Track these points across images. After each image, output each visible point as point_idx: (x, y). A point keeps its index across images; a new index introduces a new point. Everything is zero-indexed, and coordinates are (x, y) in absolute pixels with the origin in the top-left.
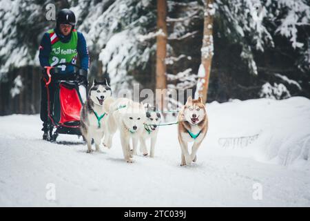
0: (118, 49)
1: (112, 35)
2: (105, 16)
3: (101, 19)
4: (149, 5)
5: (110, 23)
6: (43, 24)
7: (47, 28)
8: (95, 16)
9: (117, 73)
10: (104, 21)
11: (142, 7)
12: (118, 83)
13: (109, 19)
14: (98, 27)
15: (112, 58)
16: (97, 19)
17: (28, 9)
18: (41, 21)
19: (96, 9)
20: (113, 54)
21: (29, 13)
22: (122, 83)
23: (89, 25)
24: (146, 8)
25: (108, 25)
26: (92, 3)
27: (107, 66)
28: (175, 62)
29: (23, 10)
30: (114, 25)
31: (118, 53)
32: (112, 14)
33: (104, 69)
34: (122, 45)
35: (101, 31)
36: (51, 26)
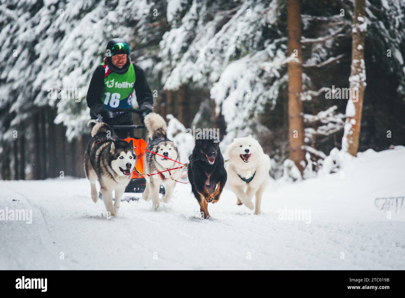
0: (235, 82)
1: (228, 64)
2: (218, 39)
3: (212, 44)
4: (277, 21)
5: (225, 48)
7: (141, 58)
8: (204, 40)
9: (236, 116)
10: (217, 45)
11: (267, 24)
12: (237, 128)
13: (223, 43)
14: (209, 54)
15: (228, 94)
16: (207, 43)
18: (134, 50)
19: (206, 30)
20: (229, 89)
22: (243, 128)
23: (198, 52)
24: (273, 25)
25: (222, 51)
26: (200, 22)
27: (221, 105)
28: (313, 97)
30: (230, 51)
31: (235, 88)
32: (226, 36)
33: (217, 110)
34: (242, 77)
35: (214, 59)
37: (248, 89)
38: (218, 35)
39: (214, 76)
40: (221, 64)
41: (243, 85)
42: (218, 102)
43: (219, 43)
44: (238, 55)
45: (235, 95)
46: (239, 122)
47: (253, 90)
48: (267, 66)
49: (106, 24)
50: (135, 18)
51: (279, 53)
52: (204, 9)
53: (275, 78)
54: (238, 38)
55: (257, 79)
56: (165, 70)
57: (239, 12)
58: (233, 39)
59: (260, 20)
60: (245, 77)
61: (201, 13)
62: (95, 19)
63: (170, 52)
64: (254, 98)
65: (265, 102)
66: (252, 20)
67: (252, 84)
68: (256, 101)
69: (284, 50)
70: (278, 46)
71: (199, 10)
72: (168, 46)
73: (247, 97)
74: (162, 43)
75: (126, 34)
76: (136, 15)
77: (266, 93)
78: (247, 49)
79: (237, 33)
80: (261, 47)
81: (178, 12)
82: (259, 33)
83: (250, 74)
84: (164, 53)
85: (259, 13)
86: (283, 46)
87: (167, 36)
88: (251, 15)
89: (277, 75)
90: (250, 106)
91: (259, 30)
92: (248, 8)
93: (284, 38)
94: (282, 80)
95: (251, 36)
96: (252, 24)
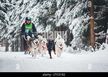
1: (74, 19)
2: (71, 12)
3: (69, 14)
6: (48, 16)
7: (50, 18)
8: (67, 13)
11: (84, 8)
12: (76, 37)
13: (72, 13)
14: (68, 17)
15: (74, 28)
17: (42, 11)
18: (47, 16)
19: (67, 10)
20: (74, 26)
21: (43, 13)
23: (65, 16)
24: (86, 8)
25: (72, 16)
26: (66, 8)
28: (97, 28)
29: (41, 12)
30: (74, 16)
31: (76, 26)
32: (73, 11)
33: (71, 32)
34: (77, 23)
35: (70, 18)
36: (51, 17)
37: (79, 26)
38: (71, 11)
39: (70, 23)
40: (72, 19)
41: (78, 25)
42: (71, 30)
43: (71, 14)
44: (76, 17)
45: (76, 28)
46: (77, 35)
47: (80, 27)
48: (85, 20)
49: (40, 9)
50: (48, 7)
51: (88, 16)
52: (67, 4)
53: (87, 23)
54: (76, 12)
55: (82, 23)
56: (56, 21)
57: (77, 5)
58: (75, 12)
59: (82, 7)
60: (78, 23)
61: (66, 5)
62: (37, 7)
63: (57, 16)
64: (81, 29)
65: (84, 30)
66: (80, 7)
67: (80, 25)
68: (81, 30)
69: (89, 15)
70: (88, 14)
71: (65, 4)
72: (57, 14)
73: (79, 29)
74: (55, 14)
75: (45, 11)
76: (48, 6)
77: (84, 27)
78: (79, 15)
79: (76, 11)
80: (83, 14)
81: (60, 5)
82: (82, 11)
83: (80, 22)
84: (56, 17)
85: (82, 5)
86: (89, 14)
87: (57, 12)
88: (80, 6)
89: (87, 22)
90: (80, 31)
91: (82, 10)
92: (79, 4)
93: (89, 12)
94: (89, 24)
95: (80, 11)
96: (80, 8)
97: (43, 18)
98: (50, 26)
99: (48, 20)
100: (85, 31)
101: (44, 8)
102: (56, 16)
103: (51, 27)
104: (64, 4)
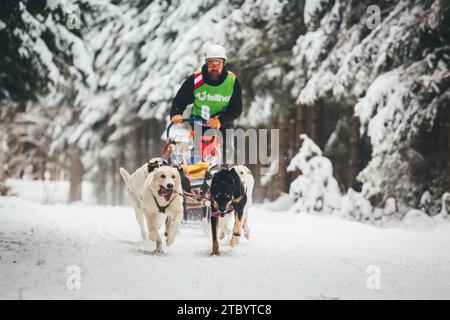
37: (400, 105)
38: (365, 41)
39: (357, 90)
40: (369, 75)
41: (395, 101)
42: (363, 120)
43: (367, 50)
44: (388, 65)
45: (384, 113)
46: (387, 146)
47: (406, 108)
48: (426, 80)
49: (230, 25)
50: (265, 18)
51: (441, 64)
52: (349, 9)
53: (434, 94)
54: (391, 45)
55: (412, 95)
56: (297, 81)
57: (392, 14)
58: (384, 46)
59: (419, 24)
60: (397, 92)
61: (345, 14)
62: (217, 18)
63: (304, 60)
64: (407, 117)
65: (420, 122)
66: (408, 24)
67: (406, 101)
68: (409, 121)
69: (446, 61)
70: (439, 56)
71: (342, 10)
72: (303, 52)
73: (398, 116)
74: (295, 49)
75: (252, 37)
76: (265, 15)
77: (422, 112)
78: (401, 58)
79: (390, 40)
80: (418, 57)
81: (317, 12)
82: (417, 40)
83: (403, 89)
84: (297, 61)
85: (417, 15)
86: (446, 56)
87: (302, 41)
88: (408, 18)
89: (437, 90)
90: (402, 126)
91: (416, 36)
92: (403, 10)
93: (446, 47)
94: (443, 97)
95: (407, 43)
96: (408, 29)
97: (243, 63)
98: (269, 100)
99: (262, 75)
100: (423, 127)
101: (248, 20)
102: (299, 59)
103: (273, 106)
104: (335, 10)
